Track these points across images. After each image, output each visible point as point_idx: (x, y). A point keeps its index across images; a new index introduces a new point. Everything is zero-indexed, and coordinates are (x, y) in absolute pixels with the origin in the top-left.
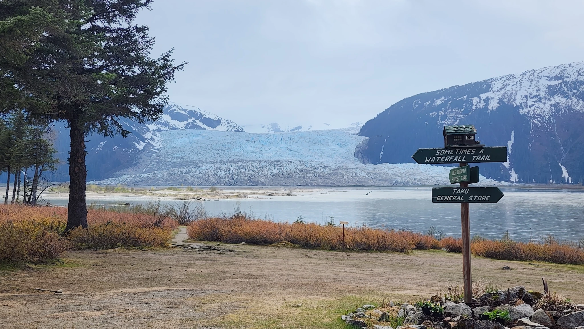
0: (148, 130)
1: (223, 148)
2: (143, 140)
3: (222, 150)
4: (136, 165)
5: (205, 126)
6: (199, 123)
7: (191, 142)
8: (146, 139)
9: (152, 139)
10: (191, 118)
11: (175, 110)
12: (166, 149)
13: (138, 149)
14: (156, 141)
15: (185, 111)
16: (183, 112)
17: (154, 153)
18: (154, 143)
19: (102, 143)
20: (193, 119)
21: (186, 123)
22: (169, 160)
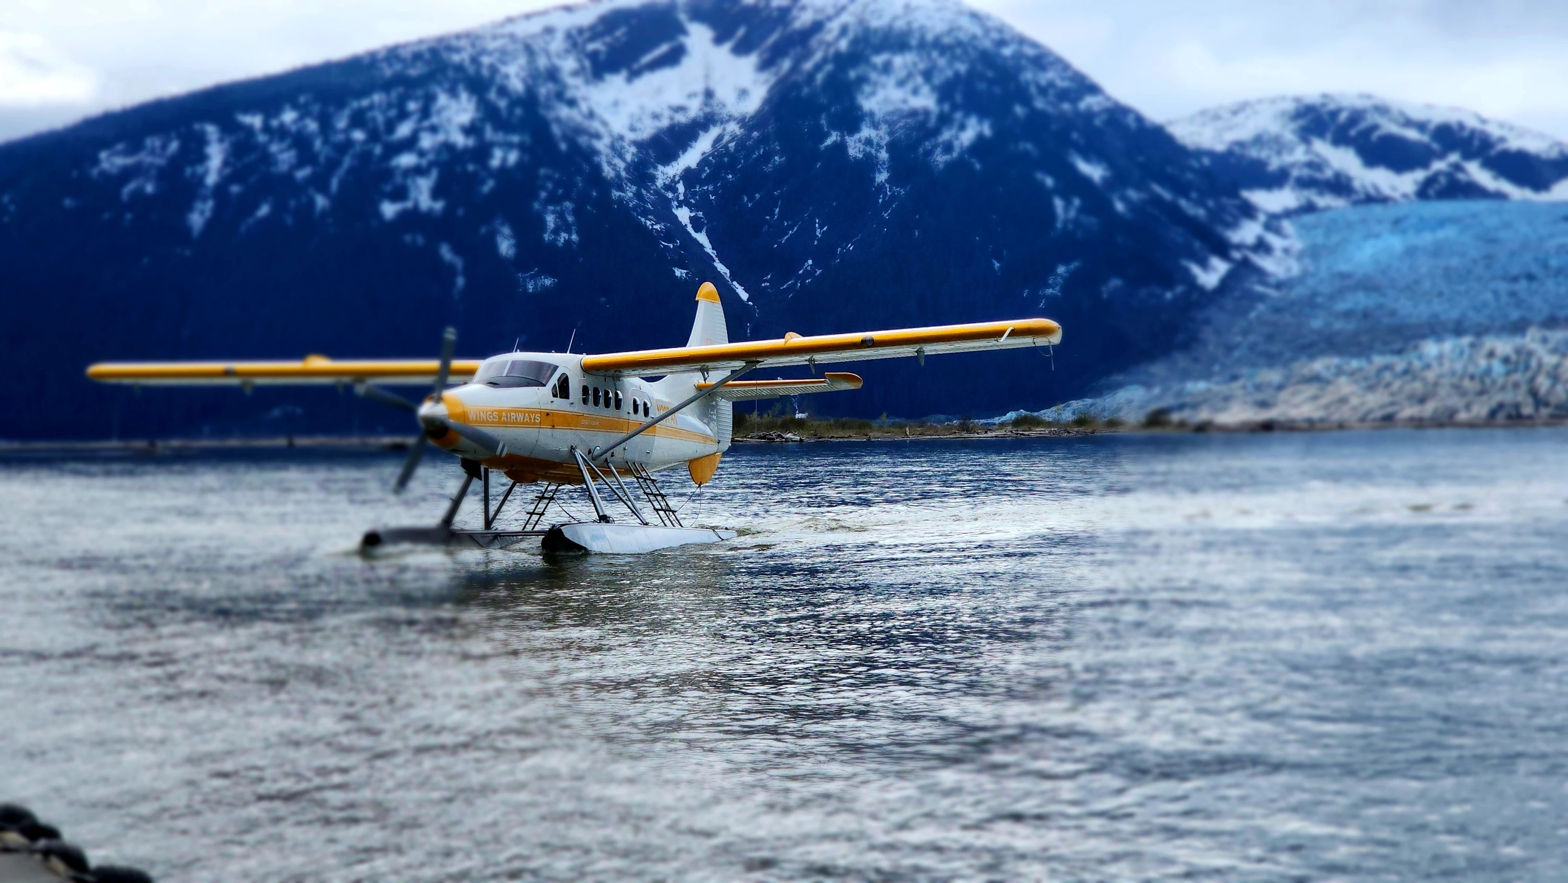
0: (1249, 211)
1: (1535, 269)
2: (1222, 249)
3: (1531, 277)
4: (1185, 347)
5: (1505, 186)
6: (1477, 173)
7: (1411, 252)
8: (1239, 247)
9: (1262, 246)
10: (1442, 156)
11: (1375, 127)
12: (1311, 282)
13: (1201, 290)
14: (1278, 253)
15: (1421, 126)
16: (1412, 134)
17: (1262, 298)
18: (1267, 263)
19: (1061, 269)
20: (1454, 157)
21: (1420, 175)
22: (1317, 323)
